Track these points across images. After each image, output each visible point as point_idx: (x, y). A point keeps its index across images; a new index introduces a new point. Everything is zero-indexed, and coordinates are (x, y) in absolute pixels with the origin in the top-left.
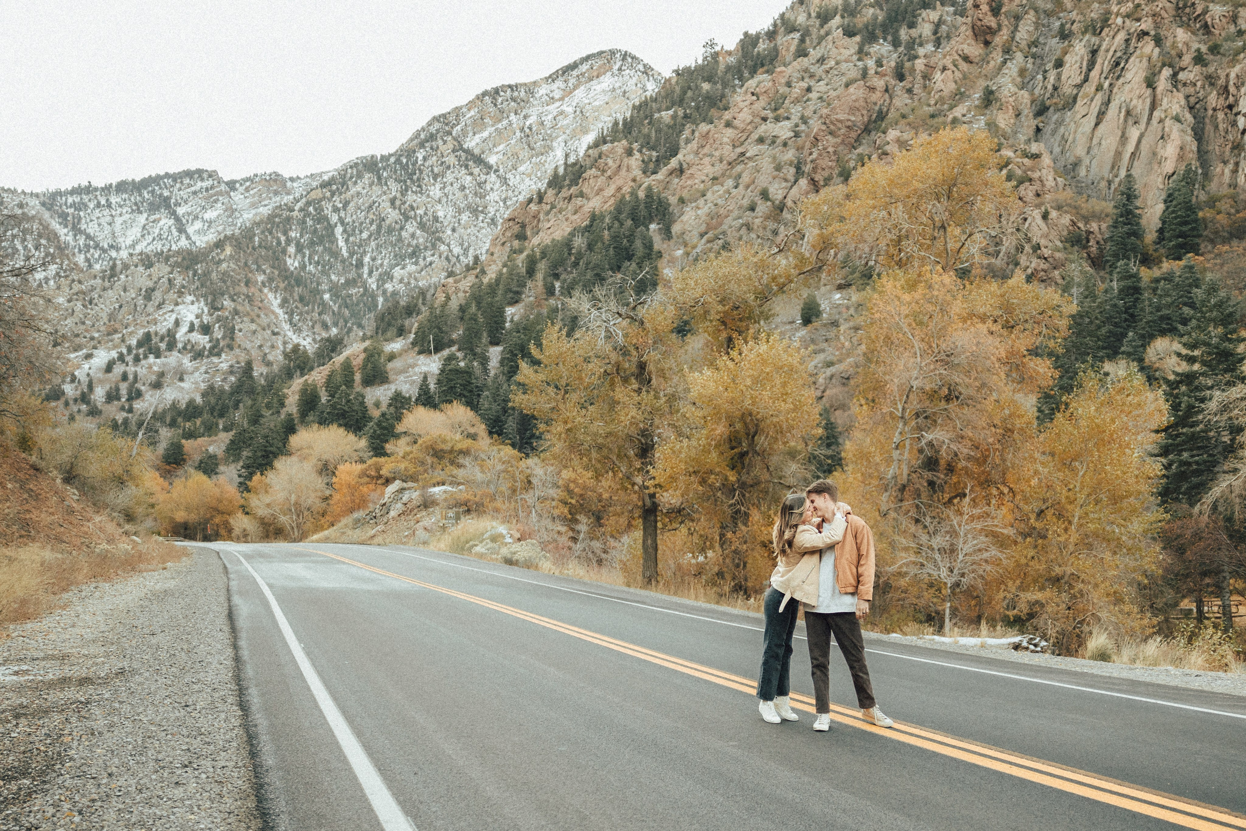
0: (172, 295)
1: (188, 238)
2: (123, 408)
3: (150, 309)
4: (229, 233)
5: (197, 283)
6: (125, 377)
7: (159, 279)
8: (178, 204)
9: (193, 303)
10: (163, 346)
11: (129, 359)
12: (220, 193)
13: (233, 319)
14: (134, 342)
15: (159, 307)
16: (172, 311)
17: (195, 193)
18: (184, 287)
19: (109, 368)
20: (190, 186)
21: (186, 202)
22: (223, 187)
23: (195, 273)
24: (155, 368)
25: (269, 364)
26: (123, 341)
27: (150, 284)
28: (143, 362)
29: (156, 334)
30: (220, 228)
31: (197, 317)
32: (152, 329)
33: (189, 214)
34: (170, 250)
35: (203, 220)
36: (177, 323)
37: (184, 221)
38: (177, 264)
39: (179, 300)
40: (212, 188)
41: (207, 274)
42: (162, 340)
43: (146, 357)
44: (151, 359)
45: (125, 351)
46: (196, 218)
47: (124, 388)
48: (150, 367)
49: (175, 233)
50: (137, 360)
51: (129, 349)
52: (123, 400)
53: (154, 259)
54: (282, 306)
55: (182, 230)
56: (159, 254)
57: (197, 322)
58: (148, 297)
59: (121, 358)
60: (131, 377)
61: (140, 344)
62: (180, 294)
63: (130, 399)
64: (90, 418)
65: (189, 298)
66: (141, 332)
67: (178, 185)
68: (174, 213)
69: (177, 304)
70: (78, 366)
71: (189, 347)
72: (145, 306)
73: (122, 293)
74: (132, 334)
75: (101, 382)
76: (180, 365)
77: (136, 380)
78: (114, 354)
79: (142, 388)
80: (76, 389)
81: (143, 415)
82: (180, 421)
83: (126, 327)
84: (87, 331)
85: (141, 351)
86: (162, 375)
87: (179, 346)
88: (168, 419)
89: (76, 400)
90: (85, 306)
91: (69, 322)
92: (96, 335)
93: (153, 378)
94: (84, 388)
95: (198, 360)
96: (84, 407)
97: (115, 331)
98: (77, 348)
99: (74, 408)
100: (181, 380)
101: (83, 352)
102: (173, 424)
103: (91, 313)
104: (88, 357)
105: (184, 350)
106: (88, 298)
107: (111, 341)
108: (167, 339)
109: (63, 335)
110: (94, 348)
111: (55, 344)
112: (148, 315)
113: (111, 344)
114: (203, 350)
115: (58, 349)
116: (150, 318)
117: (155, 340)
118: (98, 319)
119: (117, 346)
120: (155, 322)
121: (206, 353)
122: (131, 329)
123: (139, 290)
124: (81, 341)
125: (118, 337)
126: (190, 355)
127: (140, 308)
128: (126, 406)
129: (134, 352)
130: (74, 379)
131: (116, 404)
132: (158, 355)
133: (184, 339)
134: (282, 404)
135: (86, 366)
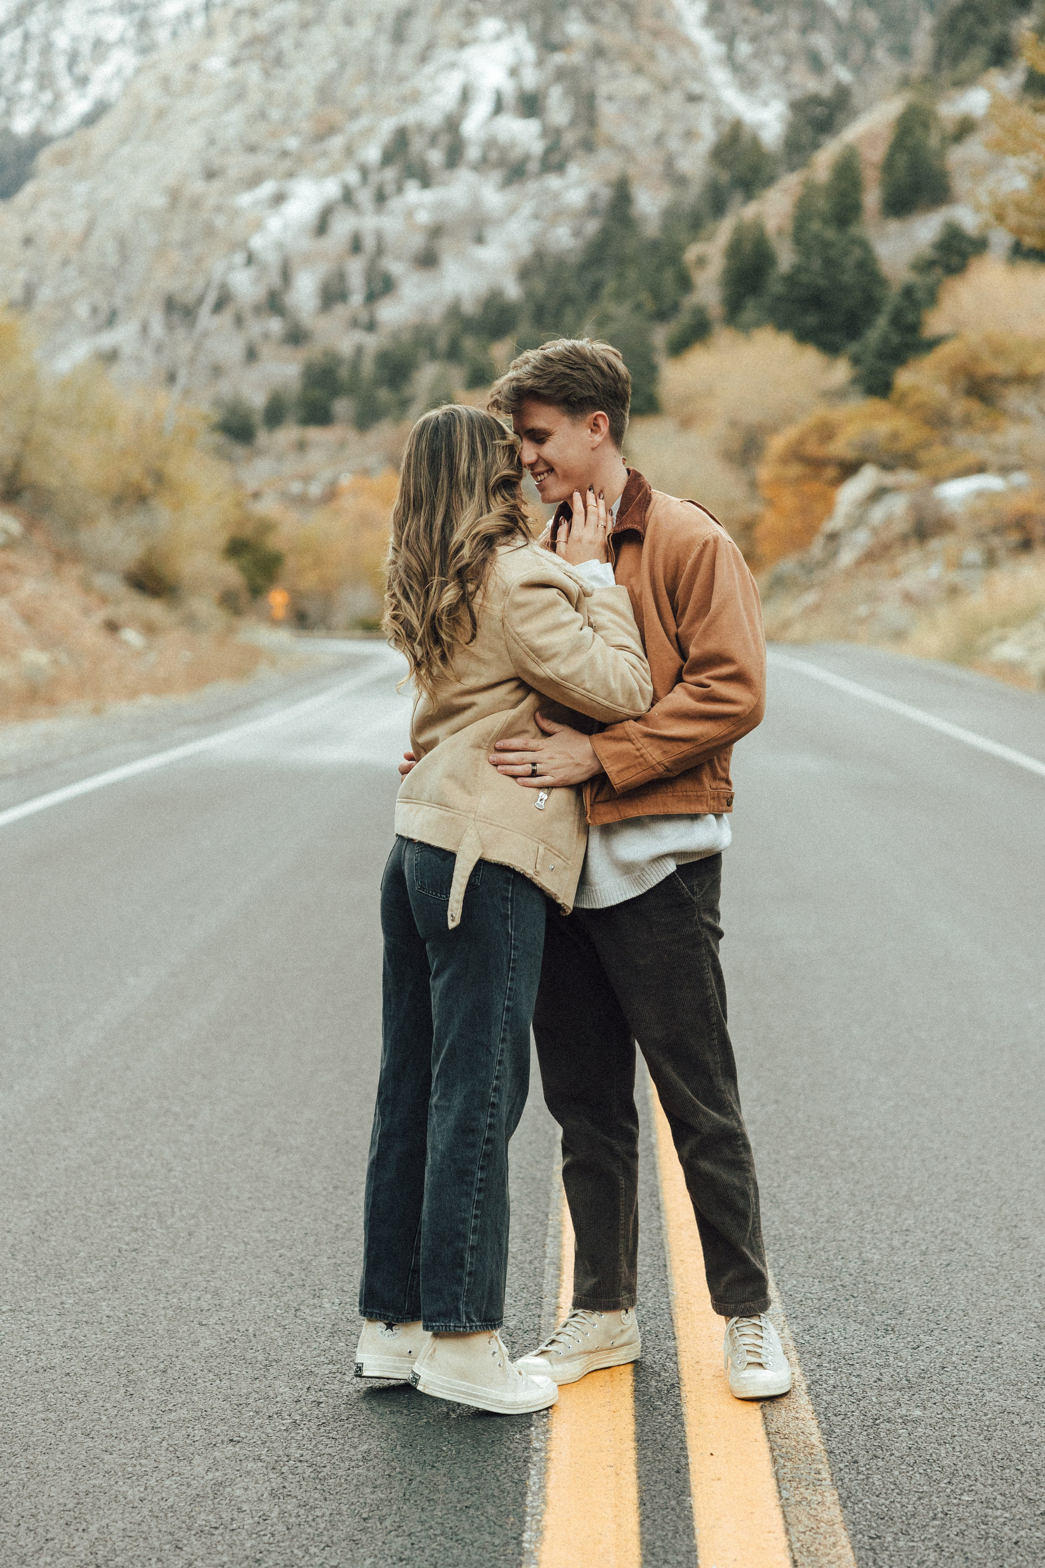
0: (452, 23)
2: (354, 323)
3: (405, 64)
6: (356, 245)
9: (499, 38)
10: (436, 157)
11: (364, 197)
13: (593, 71)
14: (372, 153)
15: (423, 58)
16: (453, 65)
19: (322, 226)
24: (423, 217)
26: (349, 151)
28: (395, 204)
29: (420, 128)
31: (511, 71)
32: (410, 116)
36: (466, 96)
39: (467, 34)
42: (433, 140)
43: (400, 190)
44: (413, 194)
45: (352, 177)
47: (356, 270)
48: (409, 214)
50: (381, 198)
51: (364, 172)
52: (357, 299)
54: (709, 21)
57: (508, 87)
58: (399, 36)
59: (348, 197)
60: (369, 243)
61: (386, 158)
62: (469, 16)
63: (371, 298)
64: (287, 351)
65: (491, 26)
66: (387, 127)
69: (462, 44)
70: (258, 226)
71: (494, 155)
72: (394, 57)
73: (341, 30)
74: (368, 133)
75: (308, 259)
76: (476, 202)
77: (380, 251)
78: (331, 189)
79: (395, 267)
80: (257, 280)
81: (395, 336)
82: (469, 344)
83: (354, 114)
84: (273, 134)
85: (390, 174)
86: (436, 232)
87: (473, 153)
88: (442, 342)
89: (257, 310)
90: (267, 73)
91: (235, 117)
92: (292, 143)
93: (417, 242)
94: (274, 279)
95: (515, 187)
96: (275, 325)
97: (331, 130)
98: (254, 180)
99: (255, 328)
100: (480, 240)
101: (268, 188)
102: (453, 353)
103: (279, 87)
104: (279, 199)
105: (483, 165)
106: (271, 52)
107: (324, 154)
108: (445, 139)
109: (226, 151)
110: (291, 175)
111: (211, 175)
112: (401, 79)
113: (322, 165)
114: (526, 159)
115: (217, 185)
116: (406, 88)
117: (417, 144)
118: (293, 102)
119: (334, 170)
120: (414, 98)
121: (533, 166)
122: (364, 121)
123: (379, 18)
124: (262, 160)
125: (337, 142)
126: (496, 176)
127: (382, 66)
128: (364, 316)
129: (375, 178)
130: (250, 259)
131: (341, 312)
132: (426, 180)
133: (483, 135)
134: (685, 283)
135: (275, 224)
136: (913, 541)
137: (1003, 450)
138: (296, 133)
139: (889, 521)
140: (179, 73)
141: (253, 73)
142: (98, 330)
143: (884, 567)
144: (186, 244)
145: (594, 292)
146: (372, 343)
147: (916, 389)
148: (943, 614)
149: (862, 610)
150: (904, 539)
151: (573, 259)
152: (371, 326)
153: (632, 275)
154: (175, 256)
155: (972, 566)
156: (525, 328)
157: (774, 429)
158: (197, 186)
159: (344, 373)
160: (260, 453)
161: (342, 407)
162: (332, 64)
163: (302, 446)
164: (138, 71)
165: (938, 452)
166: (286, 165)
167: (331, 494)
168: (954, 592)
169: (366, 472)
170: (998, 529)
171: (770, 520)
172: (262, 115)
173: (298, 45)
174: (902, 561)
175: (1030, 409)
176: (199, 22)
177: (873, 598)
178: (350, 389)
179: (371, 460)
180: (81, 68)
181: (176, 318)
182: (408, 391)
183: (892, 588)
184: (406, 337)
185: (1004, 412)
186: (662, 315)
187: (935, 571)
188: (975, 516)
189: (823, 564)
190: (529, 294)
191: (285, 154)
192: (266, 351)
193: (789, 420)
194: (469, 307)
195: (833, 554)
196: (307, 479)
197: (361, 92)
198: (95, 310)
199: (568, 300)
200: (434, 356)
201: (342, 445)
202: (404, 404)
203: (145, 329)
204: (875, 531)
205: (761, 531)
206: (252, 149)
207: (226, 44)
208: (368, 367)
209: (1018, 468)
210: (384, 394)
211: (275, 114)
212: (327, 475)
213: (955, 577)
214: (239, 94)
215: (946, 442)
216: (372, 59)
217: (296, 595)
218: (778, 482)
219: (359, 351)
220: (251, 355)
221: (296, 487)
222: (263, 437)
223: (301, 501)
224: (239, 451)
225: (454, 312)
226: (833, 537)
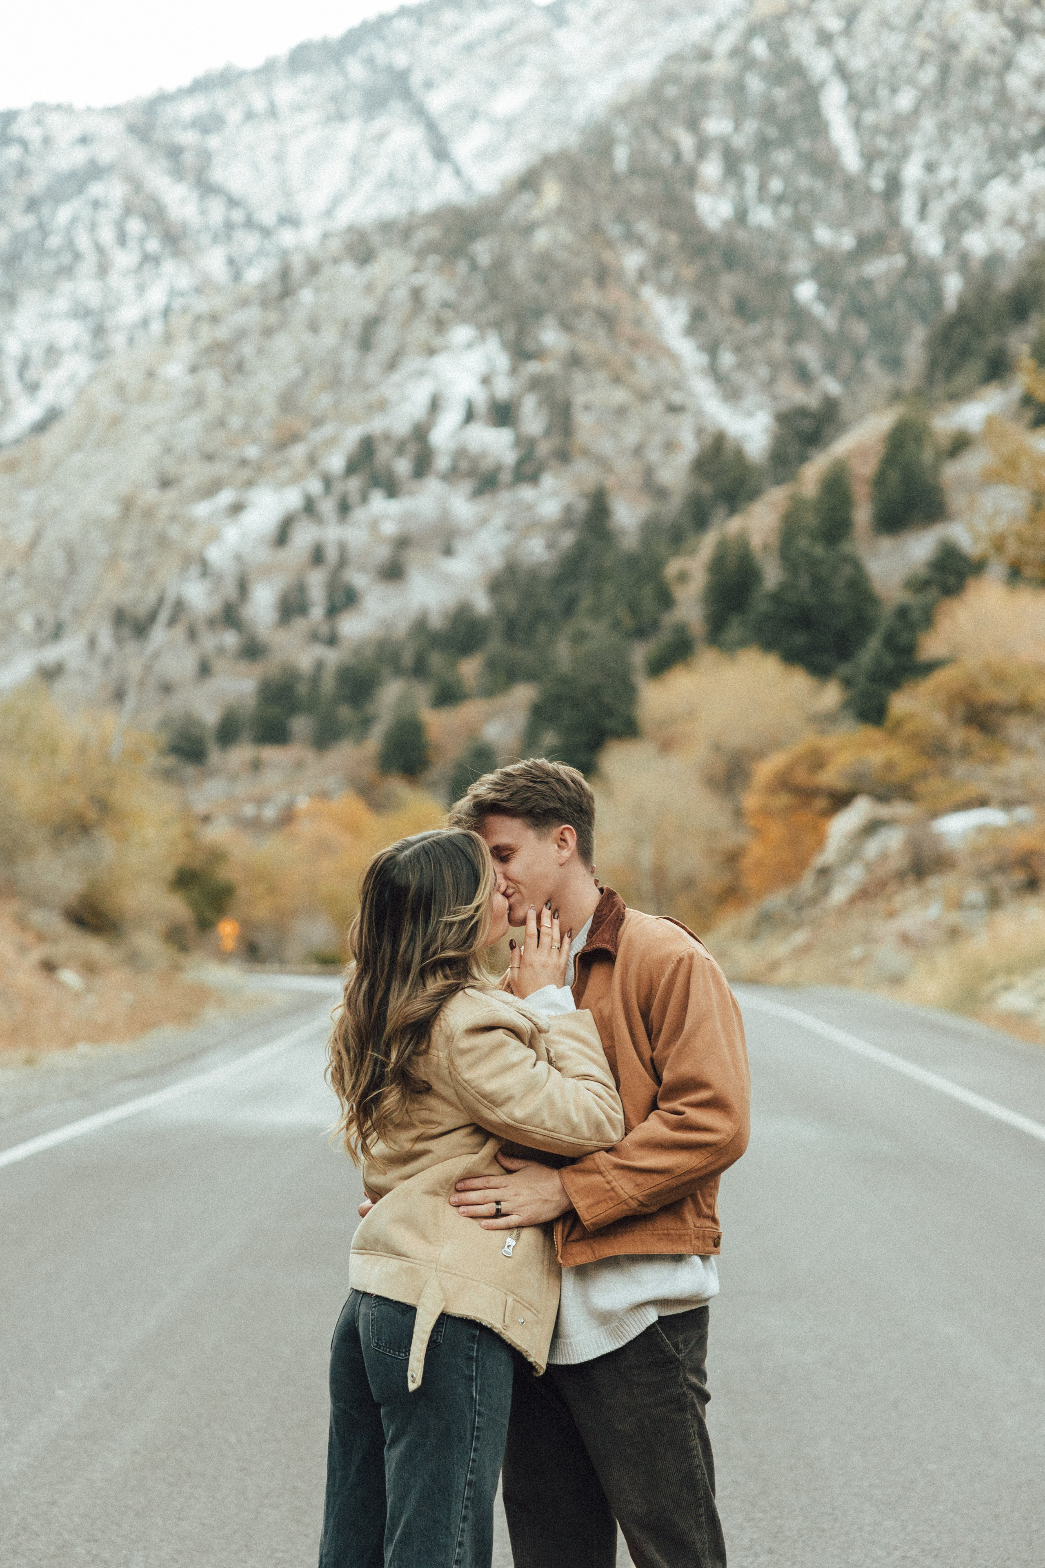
0: (421, 330)
1: (458, 172)
2: (314, 637)
3: (372, 372)
4: (552, 145)
5: (479, 293)
6: (317, 556)
7: (391, 288)
8: (429, 85)
9: (469, 346)
10: (403, 467)
11: (327, 507)
12: (530, 39)
13: (568, 380)
14: (336, 462)
15: (392, 365)
16: (422, 373)
17: (469, 48)
18: (446, 305)
19: (282, 535)
20: (456, 29)
21: (449, 74)
22: (538, 22)
23: (474, 266)
24: (389, 528)
25: (660, 493)
26: (312, 460)
27: (368, 306)
28: (359, 514)
29: (387, 437)
30: (533, 135)
31: (486, 381)
32: (377, 425)
33: (456, 107)
34: (412, 214)
35: (493, 121)
36: (435, 405)
37: (445, 128)
38: (431, 248)
39: (437, 341)
40: (509, 26)
41: (500, 264)
42: (400, 449)
43: (364, 498)
44: (379, 503)
45: (315, 486)
46: (474, 115)
47: (316, 582)
48: (374, 525)
49: (426, 161)
50: (344, 508)
51: (328, 482)
52: (317, 612)
53: (376, 240)
54: (689, 330)
55: (441, 154)
56: (386, 227)
57: (480, 398)
58: (365, 343)
59: (310, 507)
60: (332, 554)
61: (352, 468)
62: (440, 325)
63: (333, 611)
64: (243, 666)
65: (462, 333)
66: (352, 436)
67: (428, 32)
68: (420, 112)
69: (431, 352)
70: (214, 536)
71: (464, 465)
72: (360, 365)
73: (307, 338)
74: (331, 442)
75: (266, 571)
76: (445, 514)
77: (343, 562)
78: (292, 499)
79: (358, 579)
80: (211, 593)
81: (357, 652)
82: (436, 660)
83: (318, 422)
84: (232, 443)
85: (354, 484)
86: (402, 543)
87: (442, 462)
88: (407, 659)
89: (212, 623)
90: (227, 380)
91: (193, 424)
92: (252, 452)
93: (382, 553)
94: (230, 590)
95: (487, 497)
96: (230, 639)
97: (294, 438)
98: (211, 489)
99: (209, 642)
100: (448, 551)
101: (226, 497)
102: (419, 670)
103: (240, 394)
104: (237, 509)
105: (452, 475)
106: (232, 358)
107: (286, 462)
108: (412, 449)
109: (183, 459)
110: (250, 484)
111: (165, 483)
112: (367, 387)
113: (284, 473)
114: (498, 469)
115: (171, 494)
116: (373, 396)
117: (384, 453)
118: (255, 410)
119: (296, 478)
120: (381, 406)
121: (505, 477)
122: (328, 430)
123: (345, 324)
124: (220, 469)
125: (298, 452)
126: (466, 486)
127: (348, 373)
128: (324, 630)
129: (338, 488)
130: (206, 570)
131: (300, 625)
132: (392, 490)
133: (452, 446)
134: (666, 599)
135: (232, 534)
136: (911, 878)
137: (1005, 783)
138: (255, 441)
139: (884, 856)
140: (134, 379)
141: (212, 379)
142: (42, 643)
143: (880, 905)
144: (138, 555)
145: (569, 608)
146: (332, 657)
147: (911, 716)
148: (944, 959)
149: (857, 952)
150: (901, 876)
151: (548, 573)
152: (332, 640)
153: (609, 590)
154: (126, 566)
155: (973, 907)
156: (495, 644)
157: (760, 754)
158: (151, 495)
159: (302, 689)
160: (211, 774)
161: (300, 725)
162: (295, 372)
163: (256, 766)
164: (93, 378)
165: (935, 784)
166: (245, 474)
167: (287, 817)
168: (954, 934)
169: (324, 795)
170: (1001, 868)
171: (756, 851)
172: (222, 423)
173: (260, 351)
174: (898, 901)
175: (1033, 741)
176: (156, 327)
177: (867, 938)
178: (310, 705)
179: (330, 782)
180: (32, 374)
181: (126, 632)
182: (370, 709)
183: (889, 929)
184: (369, 652)
185: (1006, 743)
186: (641, 632)
187: (934, 911)
188: (977, 853)
189: (814, 901)
190: (500, 610)
191: (244, 462)
192: (219, 665)
193: (776, 745)
194: (436, 622)
195: (825, 892)
196: (261, 801)
197: (325, 400)
198: (39, 623)
199: (539, 616)
200: (398, 671)
201: (300, 765)
202: (366, 723)
203: (92, 643)
204: (869, 867)
205: (747, 862)
206: (209, 457)
207: (185, 350)
208: (328, 684)
209: (1021, 802)
210: (345, 712)
211: (236, 422)
212: (283, 797)
213: (954, 918)
214: (198, 400)
215: (945, 773)
216: (338, 368)
217: (246, 924)
218: (765, 812)
219: (319, 666)
220: (205, 670)
221: (249, 810)
222: (215, 756)
223: (255, 825)
224: (190, 771)
225: (420, 626)
226: (824, 872)
